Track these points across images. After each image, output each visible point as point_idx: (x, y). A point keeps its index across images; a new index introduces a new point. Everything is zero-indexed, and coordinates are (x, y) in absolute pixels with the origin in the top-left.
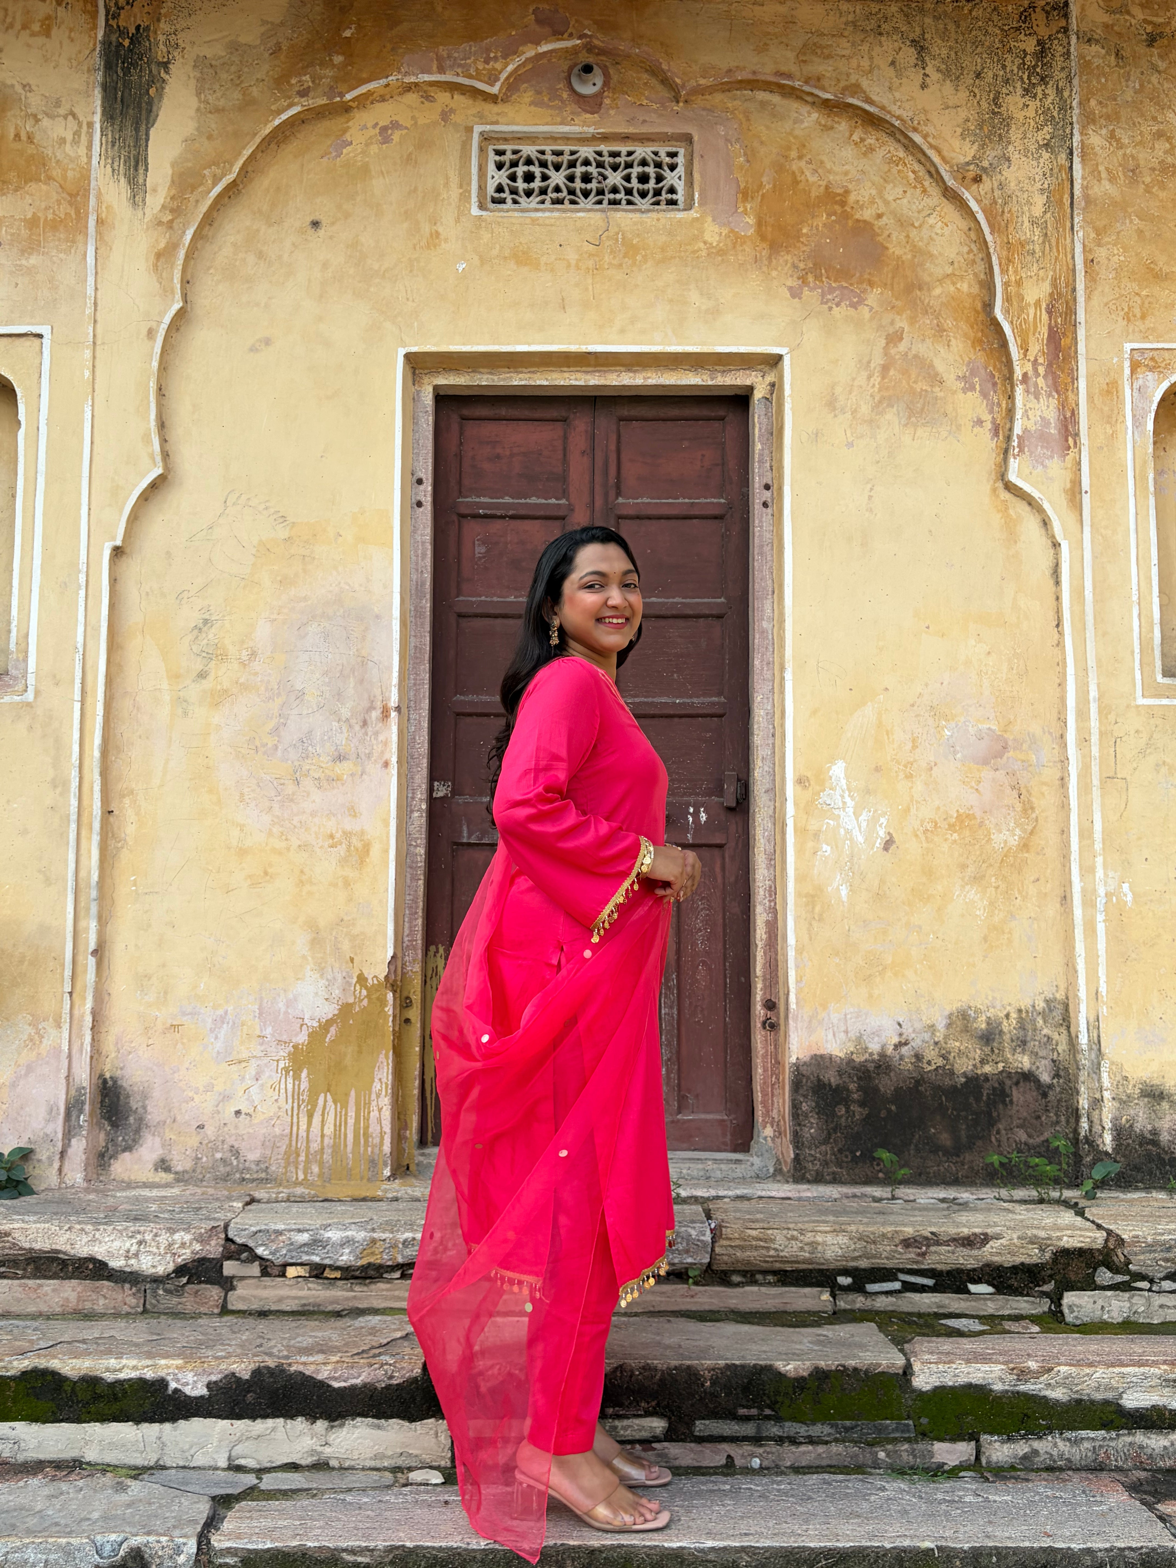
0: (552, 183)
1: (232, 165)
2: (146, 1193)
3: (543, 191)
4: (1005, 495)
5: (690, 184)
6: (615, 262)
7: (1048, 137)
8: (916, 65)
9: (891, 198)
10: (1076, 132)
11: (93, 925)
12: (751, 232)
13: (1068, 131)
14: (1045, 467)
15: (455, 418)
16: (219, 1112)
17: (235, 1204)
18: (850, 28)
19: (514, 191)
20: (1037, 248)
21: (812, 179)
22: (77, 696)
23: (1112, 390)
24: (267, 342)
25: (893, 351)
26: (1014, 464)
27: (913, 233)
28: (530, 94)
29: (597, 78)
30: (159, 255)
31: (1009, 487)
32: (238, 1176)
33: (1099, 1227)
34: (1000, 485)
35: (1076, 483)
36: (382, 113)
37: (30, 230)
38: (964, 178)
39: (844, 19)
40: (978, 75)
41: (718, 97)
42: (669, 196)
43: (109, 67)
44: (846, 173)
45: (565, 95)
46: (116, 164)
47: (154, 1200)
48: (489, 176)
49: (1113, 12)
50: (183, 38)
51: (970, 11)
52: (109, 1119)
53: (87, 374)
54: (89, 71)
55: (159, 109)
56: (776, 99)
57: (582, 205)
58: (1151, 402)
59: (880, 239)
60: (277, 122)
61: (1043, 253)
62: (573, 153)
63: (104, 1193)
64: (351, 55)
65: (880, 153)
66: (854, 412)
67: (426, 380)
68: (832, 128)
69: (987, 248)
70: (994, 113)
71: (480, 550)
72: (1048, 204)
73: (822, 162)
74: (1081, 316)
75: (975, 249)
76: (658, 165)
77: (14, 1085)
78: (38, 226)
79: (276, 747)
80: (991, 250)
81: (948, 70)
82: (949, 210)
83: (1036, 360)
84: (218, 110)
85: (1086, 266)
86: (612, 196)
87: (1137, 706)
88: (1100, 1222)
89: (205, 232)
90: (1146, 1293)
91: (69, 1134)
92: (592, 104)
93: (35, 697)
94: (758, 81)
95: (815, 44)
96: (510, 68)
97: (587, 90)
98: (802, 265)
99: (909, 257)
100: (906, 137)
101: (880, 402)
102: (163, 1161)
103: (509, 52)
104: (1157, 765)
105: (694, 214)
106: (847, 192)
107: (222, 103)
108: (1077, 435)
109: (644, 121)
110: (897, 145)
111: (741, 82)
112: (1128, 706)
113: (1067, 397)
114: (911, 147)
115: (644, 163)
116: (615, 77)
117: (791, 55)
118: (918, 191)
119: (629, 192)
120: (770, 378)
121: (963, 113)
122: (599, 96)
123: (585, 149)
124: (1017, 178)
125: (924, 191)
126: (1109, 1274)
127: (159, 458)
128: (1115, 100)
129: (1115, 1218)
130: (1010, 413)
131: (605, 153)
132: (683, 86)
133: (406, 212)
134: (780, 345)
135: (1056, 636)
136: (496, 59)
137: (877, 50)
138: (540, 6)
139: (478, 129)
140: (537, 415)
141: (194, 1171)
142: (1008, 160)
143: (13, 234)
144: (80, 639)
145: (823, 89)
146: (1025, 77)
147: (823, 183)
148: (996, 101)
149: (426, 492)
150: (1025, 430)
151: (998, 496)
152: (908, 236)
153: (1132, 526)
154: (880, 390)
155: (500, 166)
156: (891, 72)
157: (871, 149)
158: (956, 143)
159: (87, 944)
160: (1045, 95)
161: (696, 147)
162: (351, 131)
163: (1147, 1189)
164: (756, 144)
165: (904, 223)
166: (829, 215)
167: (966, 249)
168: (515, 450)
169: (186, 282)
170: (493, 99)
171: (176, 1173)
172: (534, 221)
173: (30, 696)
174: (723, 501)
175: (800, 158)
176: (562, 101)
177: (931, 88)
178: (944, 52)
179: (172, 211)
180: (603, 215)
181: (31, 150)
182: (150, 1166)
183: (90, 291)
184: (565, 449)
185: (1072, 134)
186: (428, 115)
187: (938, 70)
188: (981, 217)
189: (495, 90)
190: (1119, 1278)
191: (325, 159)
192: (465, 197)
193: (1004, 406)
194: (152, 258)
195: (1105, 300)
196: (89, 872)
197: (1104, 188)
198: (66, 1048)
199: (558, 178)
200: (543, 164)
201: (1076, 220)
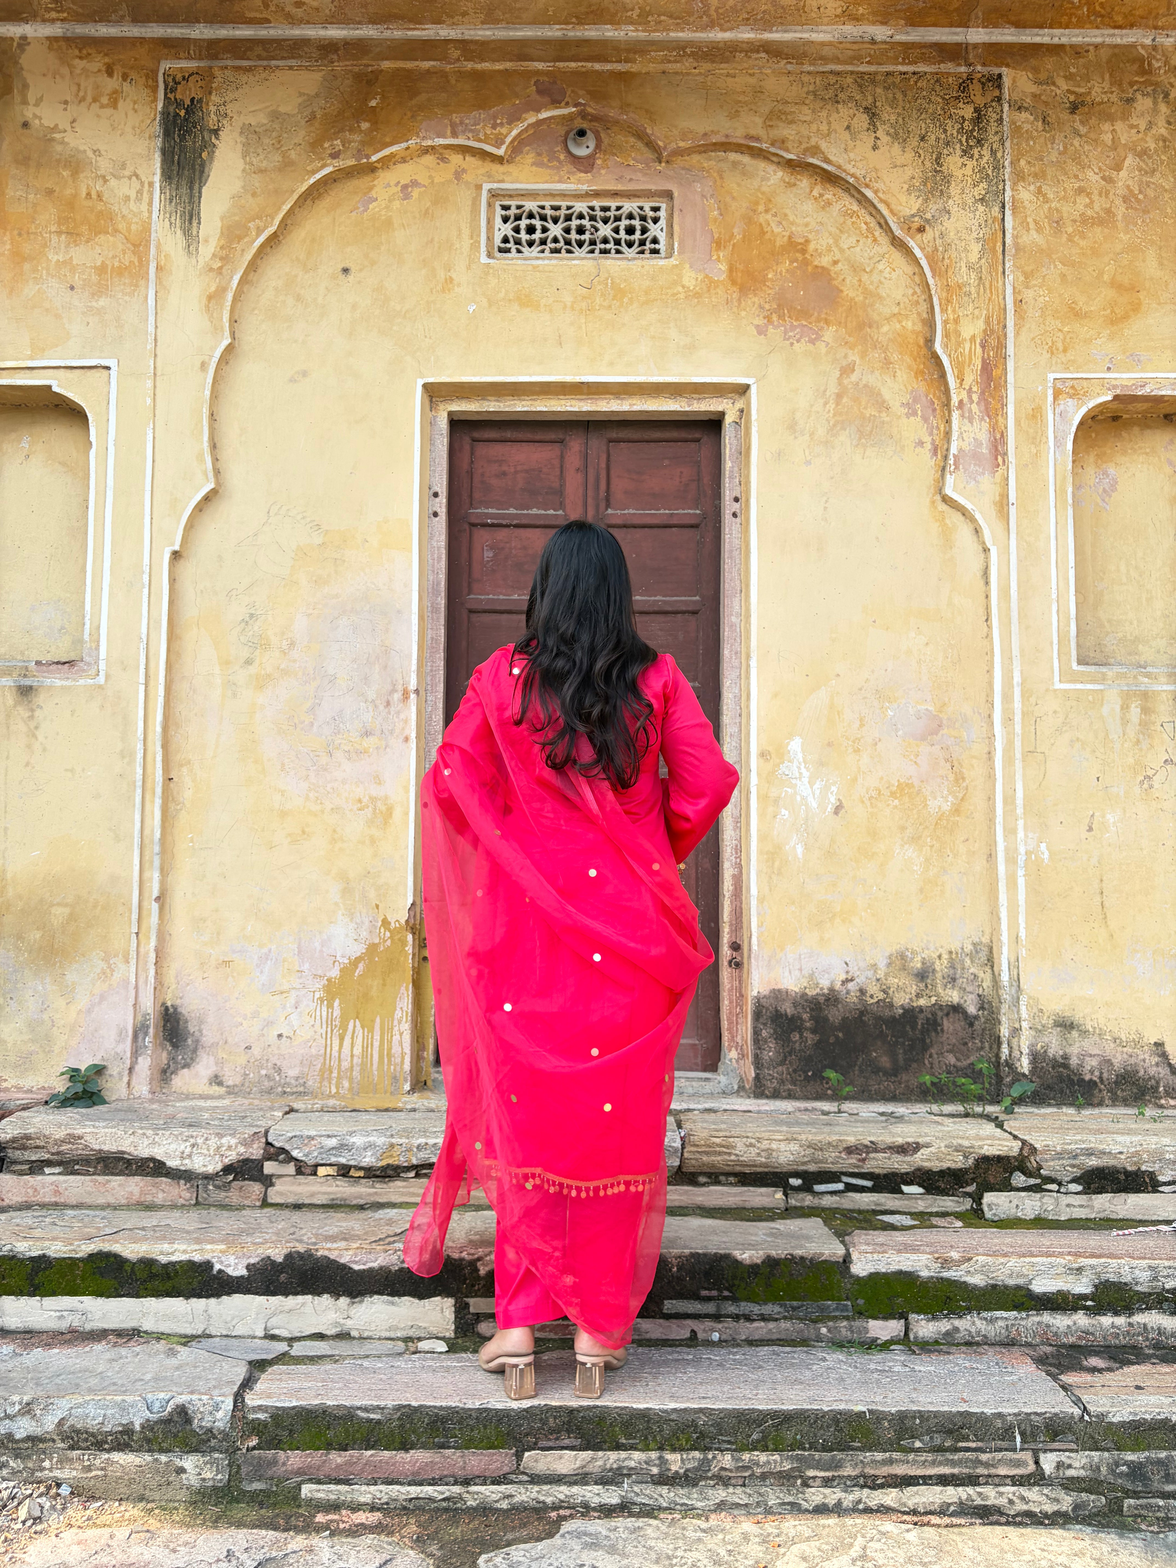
0: (551, 235)
1: (273, 219)
2: (202, 1103)
3: (543, 242)
4: (942, 507)
5: (671, 235)
6: (605, 304)
7: (983, 192)
8: (868, 129)
9: (845, 247)
10: (1007, 188)
11: (156, 875)
12: (723, 277)
13: (1001, 187)
14: (977, 482)
15: (467, 440)
16: (263, 1035)
17: (276, 1113)
18: (811, 97)
19: (518, 242)
20: (973, 290)
21: (777, 230)
22: (142, 680)
23: (1036, 415)
24: (305, 374)
25: (846, 382)
26: (950, 480)
27: (865, 277)
28: (532, 155)
29: (590, 141)
30: (210, 298)
31: (946, 499)
32: (280, 1089)
33: (1015, 1137)
34: (938, 498)
35: (1005, 496)
36: (402, 173)
37: (100, 275)
38: (910, 228)
39: (805, 89)
40: (923, 139)
41: (695, 158)
42: (653, 246)
43: (167, 134)
44: (807, 225)
45: (562, 157)
46: (173, 218)
47: (207, 1109)
48: (496, 229)
49: (1041, 83)
50: (231, 109)
51: (916, 83)
52: (170, 1041)
53: (149, 401)
54: (150, 138)
55: (210, 170)
56: (746, 159)
57: (577, 254)
58: (1071, 425)
59: (835, 283)
60: (312, 181)
61: (978, 294)
62: (569, 208)
63: (165, 1103)
64: (376, 123)
65: (836, 207)
66: (812, 434)
67: (441, 406)
68: (795, 185)
69: (929, 290)
70: (936, 171)
71: (488, 554)
72: (982, 252)
73: (786, 215)
74: (1010, 350)
75: (918, 291)
76: (643, 218)
77: (89, 1011)
78: (106, 273)
79: (312, 724)
80: (933, 292)
81: (897, 133)
82: (897, 256)
83: (970, 389)
84: (261, 171)
85: (1015, 305)
86: (603, 246)
87: (1055, 690)
88: (1016, 1133)
89: (250, 277)
90: (1055, 1194)
91: (136, 1053)
92: (585, 164)
93: (106, 681)
94: (730, 143)
95: (780, 111)
96: (514, 133)
97: (581, 152)
98: (767, 307)
99: (861, 298)
100: (859, 192)
101: (834, 425)
102: (216, 1076)
103: (514, 118)
104: (1072, 741)
105: (673, 261)
106: (807, 241)
107: (264, 164)
108: (1006, 454)
109: (631, 180)
110: (852, 200)
111: (715, 144)
112: (1047, 690)
113: (997, 421)
114: (864, 201)
115: (631, 217)
116: (606, 141)
117: (759, 121)
118: (870, 240)
119: (617, 242)
120: (739, 405)
121: (909, 172)
122: (591, 157)
123: (580, 204)
124: (956, 228)
125: (875, 240)
126: (1023, 1178)
127: (211, 474)
128: (1042, 160)
129: (1030, 1130)
130: (948, 435)
131: (597, 208)
132: (665, 148)
133: (424, 261)
134: (748, 376)
135: (986, 629)
136: (502, 124)
137: (835, 116)
138: (541, 79)
139: (486, 187)
140: (538, 437)
141: (243, 1085)
142: (948, 212)
143: (84, 280)
144: (144, 630)
145: (787, 150)
146: (964, 140)
147: (787, 234)
148: (938, 161)
149: (441, 504)
150: (960, 450)
151: (936, 508)
152: (860, 280)
153: (1053, 534)
154: (834, 415)
155: (505, 220)
156: (846, 135)
157: (829, 203)
158: (903, 198)
159: (151, 892)
160: (981, 156)
161: (676, 202)
162: (376, 189)
163: (1059, 1105)
164: (728, 199)
165: (857, 269)
166: (791, 262)
167: (910, 291)
168: (519, 468)
169: (233, 321)
170: (500, 160)
171: (228, 1087)
172: (535, 267)
173: (101, 679)
174: (698, 512)
175: (767, 211)
176: (560, 162)
177: (882, 149)
178: (893, 118)
179: (221, 259)
180: (595, 263)
181: (100, 206)
182: (206, 1081)
183: (151, 329)
184: (562, 466)
185: (1004, 190)
186: (443, 174)
187: (888, 134)
188: (924, 262)
189: (501, 152)
190: (1032, 1181)
191: (354, 214)
192: (475, 246)
193: (942, 429)
194: (204, 301)
195: (1032, 335)
196: (153, 831)
197: (1032, 237)
198: (133, 980)
199: (556, 230)
200: (543, 218)
201: (1007, 265)
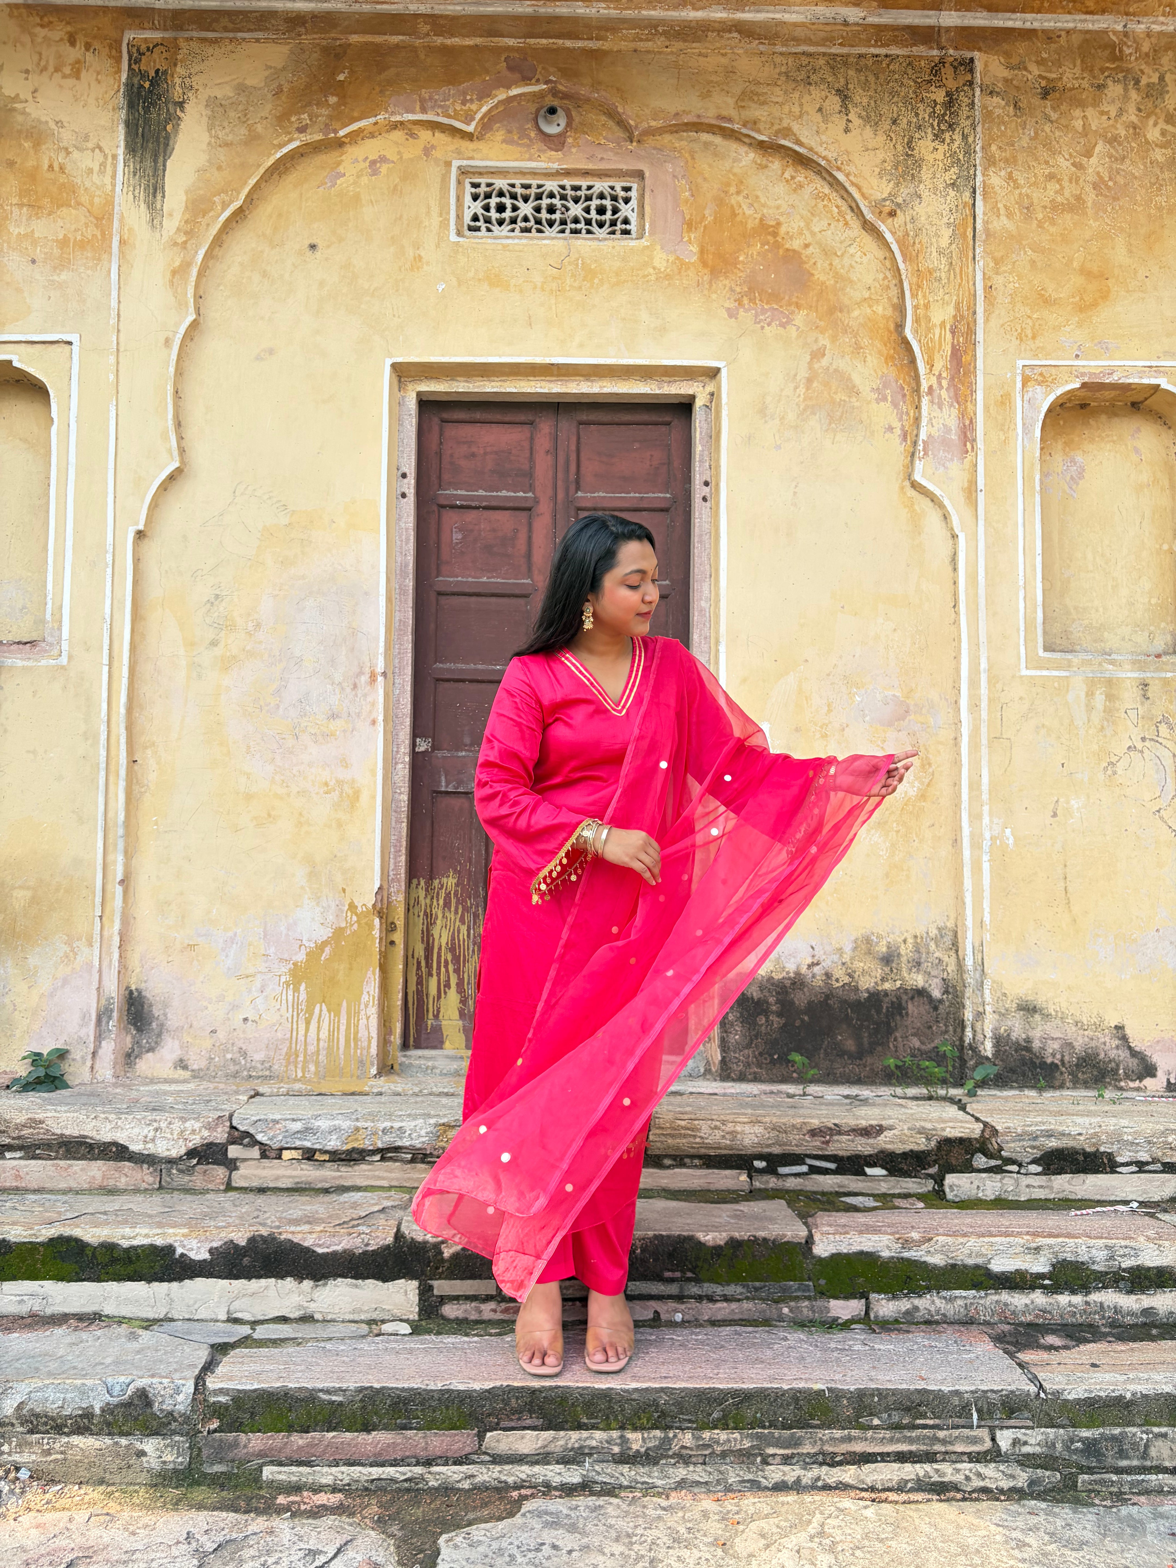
0: (521, 213)
1: (239, 193)
2: (166, 1087)
3: (513, 221)
4: (911, 493)
5: (642, 215)
6: (576, 284)
7: (954, 177)
8: (840, 112)
9: (817, 230)
10: (978, 173)
11: (120, 858)
12: (694, 259)
13: (972, 172)
14: (946, 468)
15: (436, 420)
16: (229, 1019)
17: (241, 1097)
18: (783, 78)
19: (488, 221)
20: (943, 275)
21: (749, 212)
22: (106, 661)
23: (1005, 401)
24: (271, 352)
25: (816, 366)
26: (919, 465)
27: (836, 261)
28: (502, 132)
29: (561, 119)
30: (174, 273)
31: (915, 485)
32: (245, 1073)
33: (977, 1119)
34: (907, 483)
35: (973, 482)
36: (370, 149)
37: (62, 249)
38: (881, 212)
39: (777, 71)
40: (894, 122)
41: (667, 138)
42: (624, 226)
43: (131, 106)
44: (778, 208)
45: (533, 134)
46: (137, 191)
47: (171, 1093)
48: (466, 206)
49: (1012, 68)
50: (196, 81)
51: (888, 65)
52: (135, 1025)
53: (112, 377)
54: (114, 109)
55: (175, 143)
56: (718, 140)
57: (547, 234)
58: (1039, 412)
59: (807, 266)
60: (278, 155)
61: (949, 279)
62: (539, 187)
63: (129, 1087)
64: (344, 97)
65: (808, 190)
66: (782, 419)
67: (410, 387)
68: (766, 167)
69: (900, 275)
70: (907, 155)
71: (457, 536)
72: (953, 236)
73: (757, 197)
74: (980, 336)
75: (889, 275)
76: (614, 198)
77: (52, 995)
78: (68, 246)
79: (278, 706)
80: (904, 277)
81: (869, 117)
82: (868, 240)
83: (940, 375)
84: (227, 145)
85: (985, 292)
86: (573, 226)
87: (1021, 677)
88: (978, 1115)
89: (215, 253)
90: (1015, 1175)
91: (99, 1038)
92: (556, 142)
93: (69, 662)
94: (701, 124)
95: (752, 92)
96: (484, 109)
97: (552, 130)
98: (738, 289)
99: (832, 282)
100: (831, 175)
101: (805, 410)
102: (181, 1060)
103: (483, 95)
104: (1037, 727)
105: (644, 242)
106: (779, 224)
107: (230, 137)
108: (974, 440)
109: (602, 159)
110: (824, 183)
111: (686, 124)
112: (1013, 677)
113: (966, 408)
114: (835, 184)
115: (602, 196)
116: (577, 119)
117: (731, 101)
118: (841, 224)
119: (588, 222)
120: (710, 388)
121: (881, 155)
122: (562, 135)
123: (550, 183)
124: (927, 213)
125: (846, 224)
126: (984, 1159)
127: (176, 453)
128: (1013, 145)
129: (991, 1112)
130: (917, 420)
131: (568, 187)
132: (636, 127)
133: (392, 238)
134: (719, 359)
135: (953, 615)
136: (471, 101)
137: (807, 98)
138: (511, 55)
139: (456, 163)
140: (507, 418)
141: (208, 1069)
142: (920, 197)
143: (46, 254)
144: (108, 611)
145: (759, 131)
146: (935, 123)
147: (758, 216)
148: (909, 145)
149: (409, 485)
150: (930, 436)
151: (905, 493)
152: (831, 264)
153: (1020, 521)
154: (805, 400)
155: (475, 198)
156: (818, 117)
157: (801, 186)
158: (874, 182)
159: (115, 876)
160: (952, 141)
161: (648, 181)
162: (344, 164)
163: (1021, 1088)
164: (700, 180)
165: (828, 252)
166: (763, 245)
167: (881, 276)
168: (489, 449)
169: (198, 297)
170: (469, 136)
171: (193, 1071)
172: (505, 246)
173: (64, 660)
174: (668, 495)
175: (738, 193)
176: (530, 140)
177: (854, 133)
178: (865, 101)
179: (186, 233)
180: (565, 243)
181: (62, 179)
182: (171, 1064)
183: (114, 304)
184: (531, 449)
185: (975, 175)
186: (413, 150)
187: (860, 117)
188: (895, 247)
189: (470, 128)
190: (993, 1163)
191: (321, 189)
192: (445, 224)
193: (912, 414)
194: (168, 275)
195: (1001, 322)
196: (117, 813)
197: (1002, 223)
198: (96, 963)
199: (526, 209)
200: (514, 196)
201: (978, 251)
